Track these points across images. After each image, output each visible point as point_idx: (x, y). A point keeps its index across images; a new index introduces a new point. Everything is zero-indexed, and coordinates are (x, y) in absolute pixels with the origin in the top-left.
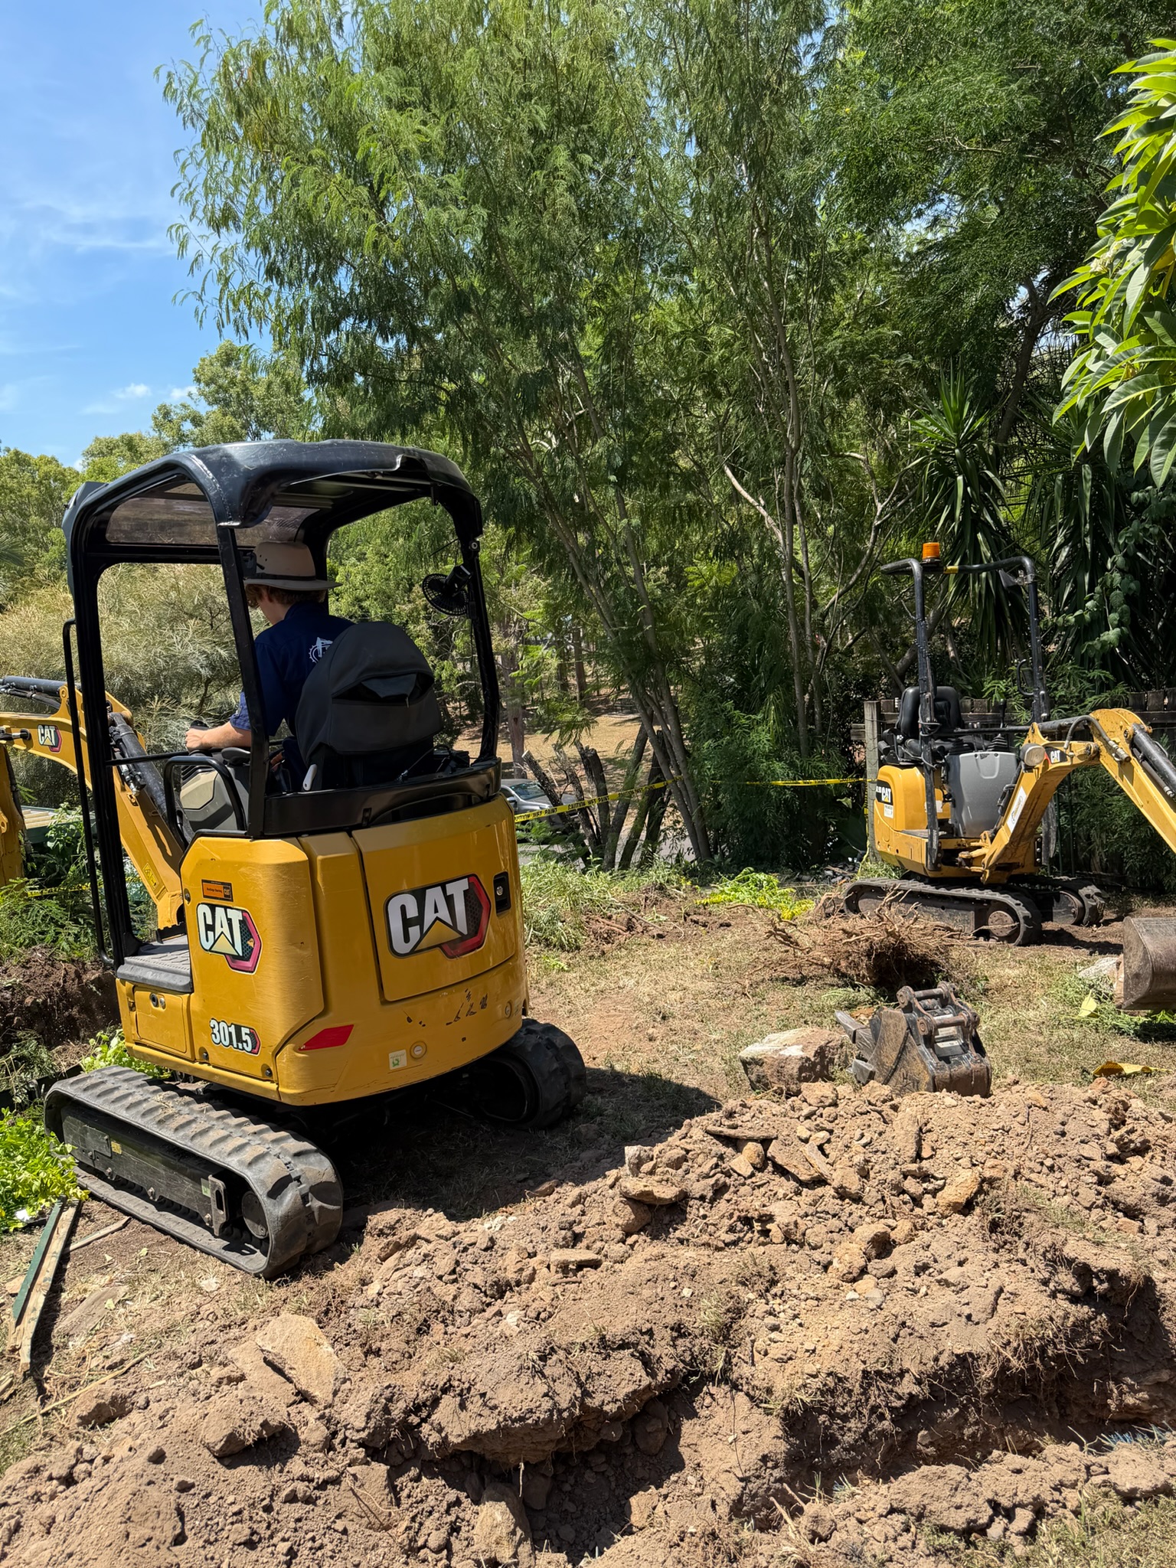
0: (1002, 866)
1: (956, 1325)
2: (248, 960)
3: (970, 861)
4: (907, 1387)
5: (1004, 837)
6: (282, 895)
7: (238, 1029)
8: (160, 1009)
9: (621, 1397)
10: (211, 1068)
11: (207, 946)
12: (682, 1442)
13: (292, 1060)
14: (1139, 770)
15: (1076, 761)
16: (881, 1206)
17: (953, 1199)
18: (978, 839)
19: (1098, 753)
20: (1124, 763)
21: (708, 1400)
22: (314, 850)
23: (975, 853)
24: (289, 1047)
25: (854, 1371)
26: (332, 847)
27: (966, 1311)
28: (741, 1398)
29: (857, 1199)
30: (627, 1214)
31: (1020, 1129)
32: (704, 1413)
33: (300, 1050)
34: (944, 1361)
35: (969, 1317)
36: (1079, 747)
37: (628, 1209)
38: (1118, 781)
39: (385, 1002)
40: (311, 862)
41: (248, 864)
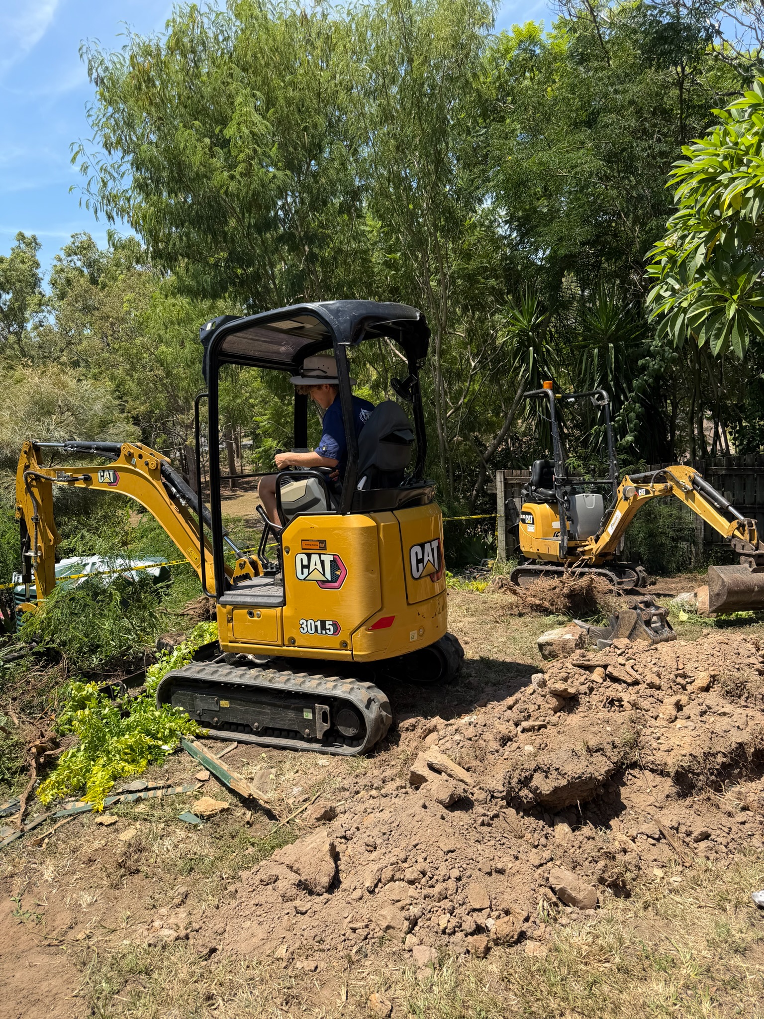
0: (602, 555)
1: (734, 731)
2: (336, 582)
3: (583, 553)
4: (720, 759)
5: (605, 538)
6: (363, 544)
7: (323, 623)
8: (256, 618)
9: (603, 772)
10: (296, 648)
11: (302, 577)
12: (622, 797)
13: (363, 636)
14: (697, 496)
15: (657, 493)
16: (670, 690)
17: (701, 685)
18: (585, 541)
19: (671, 488)
20: (689, 494)
21: (630, 777)
22: (378, 519)
23: (586, 548)
24: (362, 628)
25: (699, 752)
26: (387, 519)
27: (737, 724)
28: (647, 773)
29: (659, 688)
30: (554, 702)
31: (718, 654)
32: (628, 783)
33: (369, 630)
34: (734, 746)
35: (738, 727)
36: (660, 486)
37: (555, 700)
38: (685, 502)
39: (408, 604)
40: (378, 527)
41: (340, 529)
